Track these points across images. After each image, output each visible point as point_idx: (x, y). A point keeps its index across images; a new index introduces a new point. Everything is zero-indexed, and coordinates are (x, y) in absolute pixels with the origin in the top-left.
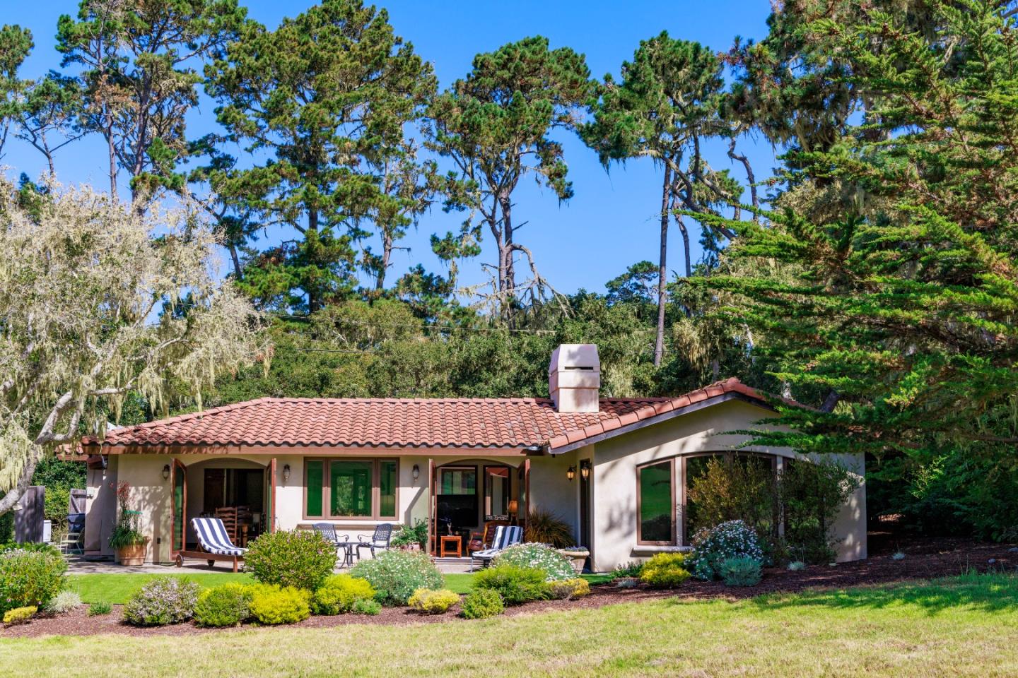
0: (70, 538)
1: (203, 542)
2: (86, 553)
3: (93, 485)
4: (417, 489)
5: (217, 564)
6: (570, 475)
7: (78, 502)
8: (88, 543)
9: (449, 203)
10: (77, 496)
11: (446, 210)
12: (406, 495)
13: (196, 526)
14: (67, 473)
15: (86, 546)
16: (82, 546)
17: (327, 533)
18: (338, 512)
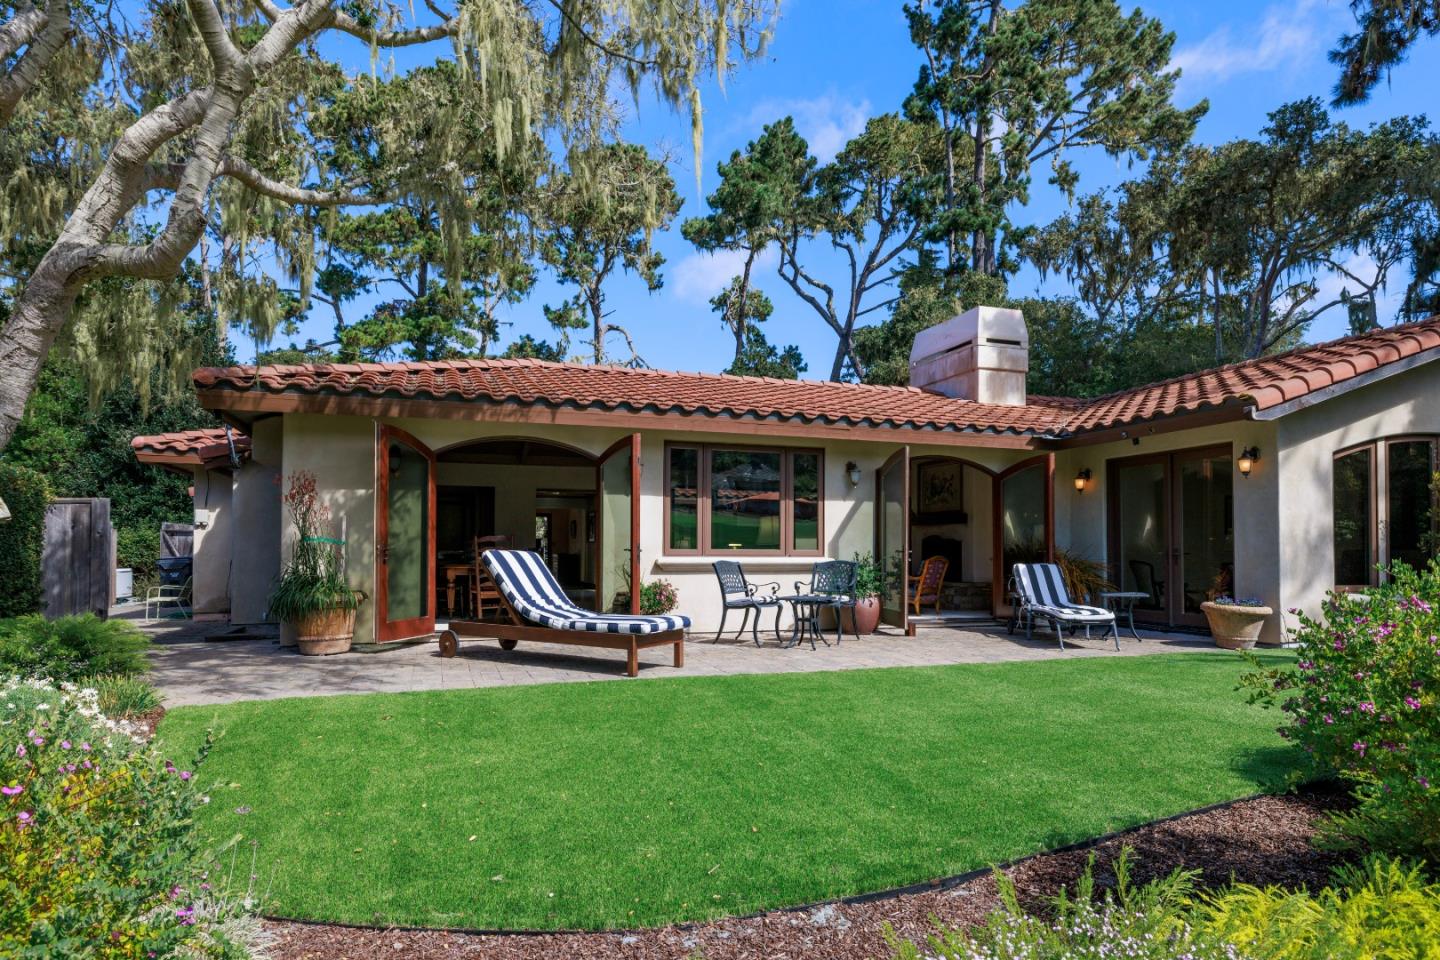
0: (164, 593)
1: (520, 603)
2: (195, 618)
3: (206, 506)
4: (850, 504)
5: (523, 645)
6: (1080, 483)
7: (176, 541)
8: (200, 601)
9: (564, 275)
10: (173, 534)
11: (561, 282)
12: (835, 511)
13: (496, 567)
14: (155, 508)
15: (196, 607)
16: (187, 603)
17: (731, 579)
18: (720, 542)
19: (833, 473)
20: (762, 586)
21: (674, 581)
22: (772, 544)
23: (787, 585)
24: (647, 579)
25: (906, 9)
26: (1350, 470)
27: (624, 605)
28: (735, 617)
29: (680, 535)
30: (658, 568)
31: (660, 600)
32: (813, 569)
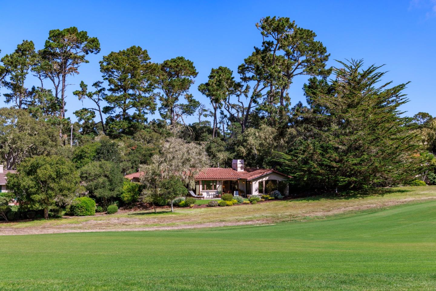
1: (192, 195)
6: (244, 183)
12: (218, 186)
13: (190, 192)
17: (208, 193)
18: (207, 189)
19: (218, 183)
20: (210, 193)
21: (203, 193)
22: (212, 189)
23: (212, 193)
24: (201, 193)
25: (255, 47)
26: (261, 184)
27: (199, 195)
28: (208, 196)
29: (203, 189)
30: (201, 192)
31: (202, 195)
32: (215, 192)
